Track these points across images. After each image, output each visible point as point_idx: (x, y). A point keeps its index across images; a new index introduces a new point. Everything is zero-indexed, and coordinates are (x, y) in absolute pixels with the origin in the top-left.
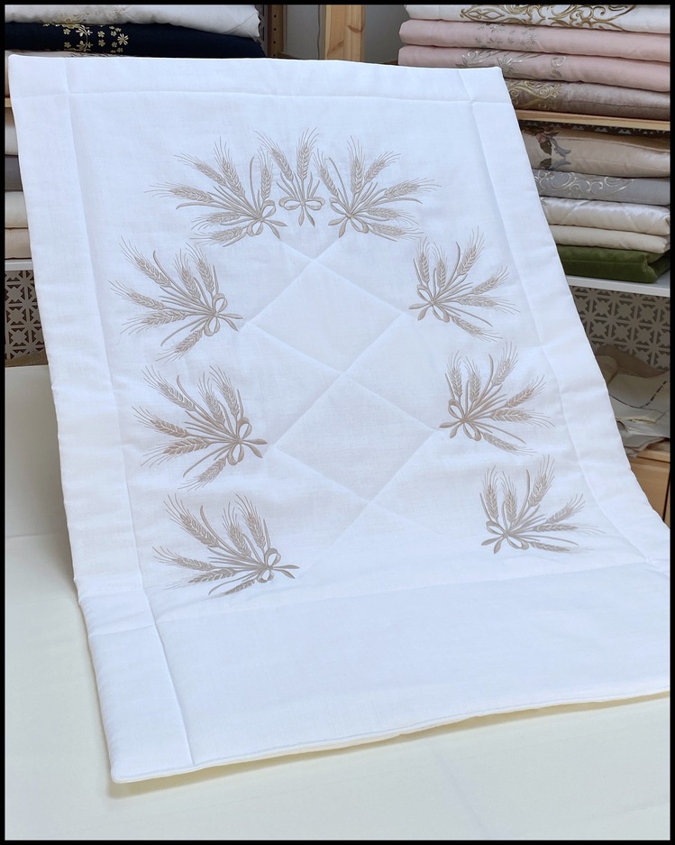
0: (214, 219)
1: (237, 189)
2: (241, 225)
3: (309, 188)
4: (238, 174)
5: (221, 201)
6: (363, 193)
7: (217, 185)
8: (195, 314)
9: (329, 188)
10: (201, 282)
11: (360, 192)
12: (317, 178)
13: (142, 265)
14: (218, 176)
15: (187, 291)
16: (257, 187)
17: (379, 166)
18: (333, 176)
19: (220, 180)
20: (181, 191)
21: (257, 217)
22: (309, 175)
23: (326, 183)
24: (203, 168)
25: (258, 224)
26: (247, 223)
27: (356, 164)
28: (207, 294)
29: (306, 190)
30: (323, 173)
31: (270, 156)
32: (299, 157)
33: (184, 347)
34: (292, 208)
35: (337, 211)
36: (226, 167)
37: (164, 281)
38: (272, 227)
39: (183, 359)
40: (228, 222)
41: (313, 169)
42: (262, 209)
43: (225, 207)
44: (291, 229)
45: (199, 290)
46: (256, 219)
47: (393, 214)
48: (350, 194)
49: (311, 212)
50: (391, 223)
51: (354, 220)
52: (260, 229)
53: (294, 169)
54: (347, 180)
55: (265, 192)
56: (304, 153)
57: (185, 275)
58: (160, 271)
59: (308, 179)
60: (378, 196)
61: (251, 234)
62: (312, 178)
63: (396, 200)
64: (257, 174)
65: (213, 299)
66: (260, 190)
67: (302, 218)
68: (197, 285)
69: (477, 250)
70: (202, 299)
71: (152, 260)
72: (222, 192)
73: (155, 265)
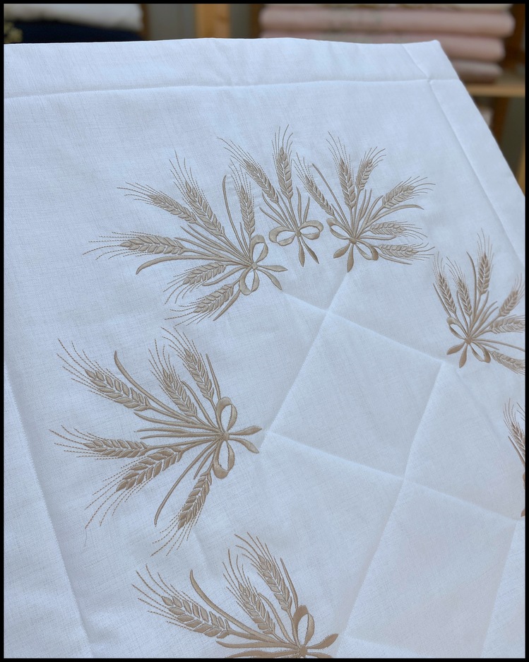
0: (192, 279)
1: (213, 226)
2: (230, 280)
3: (300, 211)
4: (210, 203)
5: (195, 248)
6: (359, 206)
7: (185, 224)
8: (194, 444)
9: (322, 206)
10: (193, 385)
11: (356, 204)
12: (306, 194)
13: (100, 382)
14: (184, 211)
15: (176, 408)
16: (238, 218)
17: (367, 166)
18: (322, 188)
19: (188, 217)
20: (138, 243)
21: (247, 264)
22: (295, 191)
23: (317, 199)
24: (160, 201)
25: (251, 274)
26: (237, 275)
27: (343, 168)
28: (207, 404)
29: (296, 212)
30: (311, 185)
31: (244, 171)
32: (279, 168)
33: (189, 514)
34: (286, 243)
35: (338, 235)
36: (193, 194)
37: (136, 401)
38: (270, 276)
39: (193, 536)
40: (213, 280)
41: (298, 183)
42: (251, 250)
43: (203, 256)
44: (292, 274)
45: (193, 400)
46: (247, 266)
47: (396, 229)
48: (346, 209)
49: (309, 243)
50: (398, 241)
51: (360, 246)
52: (256, 281)
53: (276, 185)
54: (338, 191)
55: (250, 224)
56: (282, 158)
57: (169, 381)
58: (130, 385)
59: (295, 197)
60: (377, 208)
61: (244, 291)
62: (300, 196)
63: (397, 209)
64: (234, 199)
65: (215, 409)
66: (243, 223)
67: (302, 254)
68: (188, 393)
69: (488, 258)
70: (201, 415)
71: (114, 369)
72: (195, 234)
73: (121, 377)
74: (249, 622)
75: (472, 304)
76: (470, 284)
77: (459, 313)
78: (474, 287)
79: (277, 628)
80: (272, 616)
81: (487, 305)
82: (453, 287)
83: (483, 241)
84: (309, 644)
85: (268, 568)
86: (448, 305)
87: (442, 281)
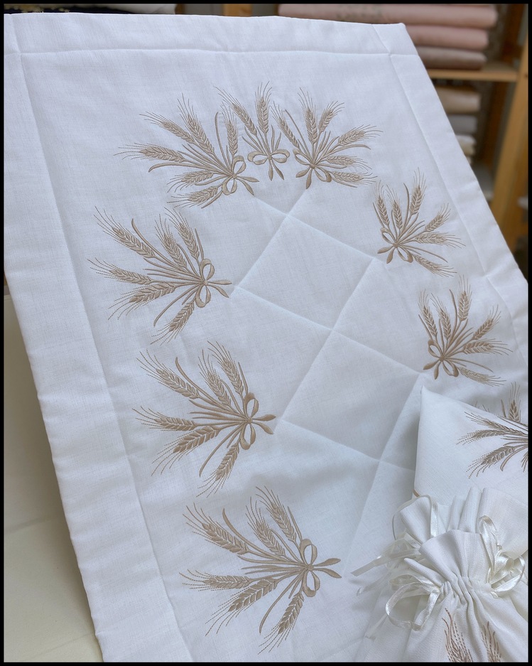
0: (188, 179)
1: (206, 146)
2: (216, 184)
3: (273, 142)
4: (205, 131)
5: (192, 160)
6: (320, 142)
7: (186, 143)
8: (183, 284)
9: (290, 139)
10: (185, 247)
11: (317, 141)
12: (278, 130)
13: (121, 235)
14: (185, 134)
15: (172, 260)
16: (225, 142)
17: (328, 115)
18: (291, 127)
19: (188, 138)
20: (151, 152)
21: (230, 175)
22: (270, 128)
23: (287, 135)
24: (169, 126)
25: (231, 182)
26: (221, 181)
27: (309, 114)
28: (193, 261)
29: (270, 143)
30: (283, 125)
31: (232, 111)
32: (259, 111)
33: (177, 324)
34: (260, 163)
35: (301, 162)
36: (193, 124)
37: (146, 251)
38: (245, 184)
39: (179, 337)
40: (203, 182)
41: (273, 122)
42: (233, 165)
43: (197, 166)
44: (263, 184)
45: (184, 257)
46: (228, 176)
47: (348, 161)
48: (309, 144)
49: (278, 165)
50: (348, 170)
51: (318, 170)
52: (235, 186)
53: (256, 123)
54: (304, 131)
55: (234, 148)
56: (262, 105)
57: (168, 242)
58: (141, 241)
59: (270, 132)
60: (334, 145)
61: (225, 192)
62: (273, 132)
63: (349, 147)
64: (223, 130)
65: (199, 265)
66: (228, 146)
67: (272, 172)
68: (181, 252)
69: (421, 190)
70: (189, 267)
71: (131, 229)
72: (193, 151)
73: (135, 234)
74: (212, 394)
75: (403, 220)
76: (403, 207)
77: (391, 225)
78: (406, 208)
79: (232, 402)
80: (228, 394)
81: (416, 223)
82: (389, 207)
83: (418, 177)
84: (254, 417)
85: (228, 365)
86: (384, 219)
87: (381, 202)
